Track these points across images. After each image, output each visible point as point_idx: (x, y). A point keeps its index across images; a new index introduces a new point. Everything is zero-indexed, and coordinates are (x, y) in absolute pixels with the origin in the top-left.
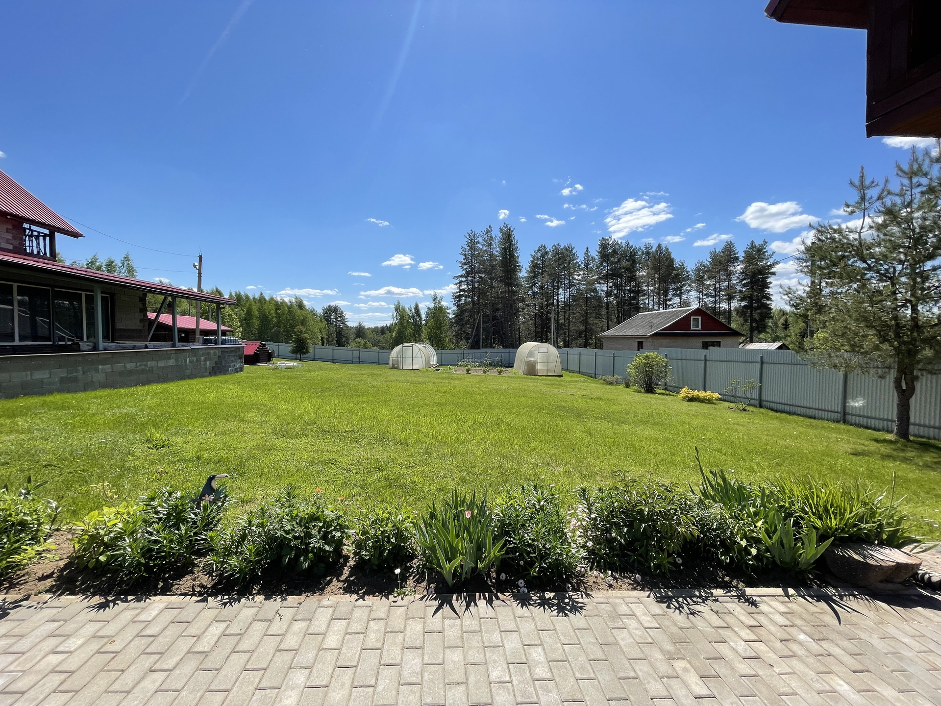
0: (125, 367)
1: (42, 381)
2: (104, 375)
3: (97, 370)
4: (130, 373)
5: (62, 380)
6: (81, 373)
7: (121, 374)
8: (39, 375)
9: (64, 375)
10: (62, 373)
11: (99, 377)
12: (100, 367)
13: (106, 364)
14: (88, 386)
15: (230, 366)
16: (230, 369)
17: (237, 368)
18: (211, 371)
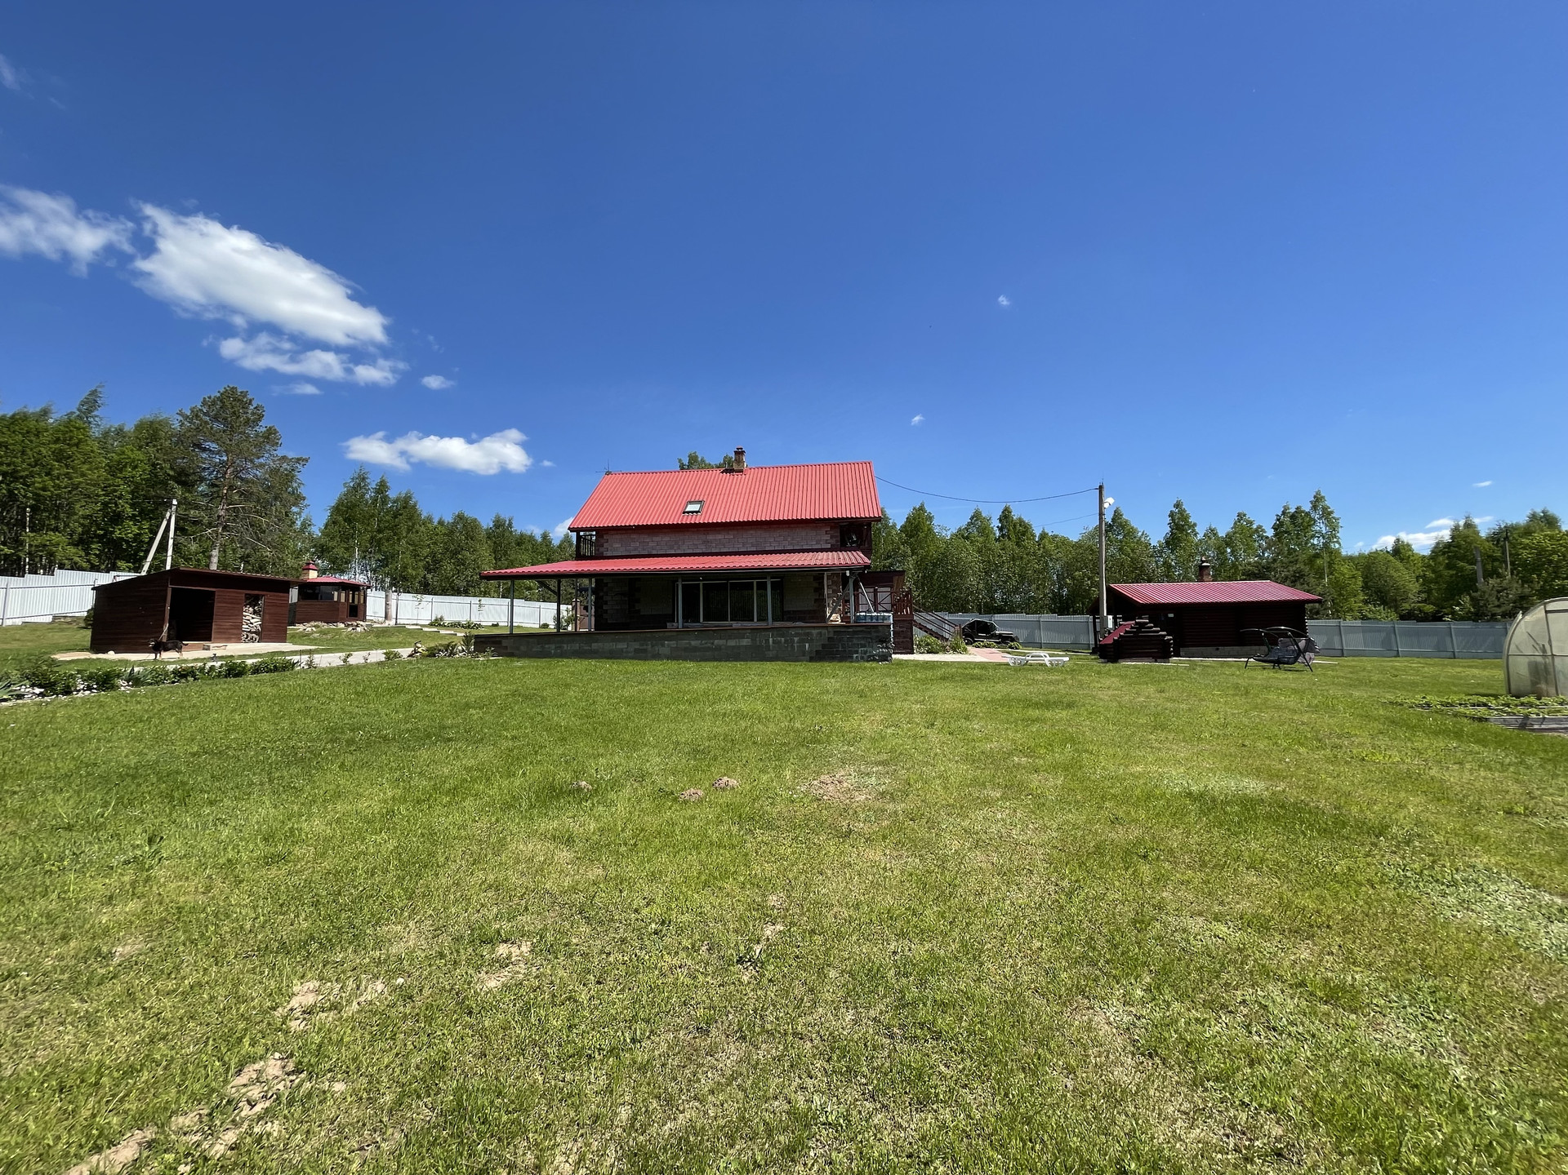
0: (690, 644)
1: (622, 650)
2: (669, 649)
3: (663, 645)
4: (695, 649)
5: (636, 651)
7: (685, 650)
8: (622, 646)
9: (638, 647)
10: (636, 645)
11: (665, 650)
14: (657, 657)
15: (857, 652)
16: (855, 656)
17: (873, 656)
18: (814, 655)
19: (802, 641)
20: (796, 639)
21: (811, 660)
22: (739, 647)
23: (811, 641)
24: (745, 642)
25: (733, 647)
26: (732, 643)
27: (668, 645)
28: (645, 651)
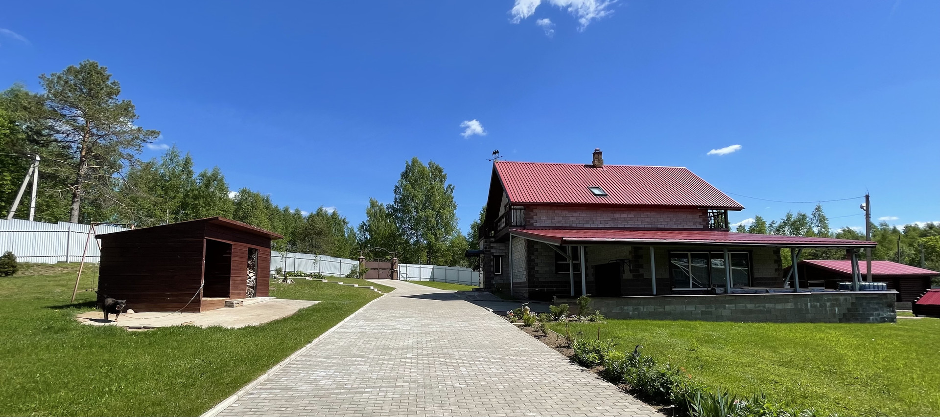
0: (746, 307)
1: (691, 312)
2: (730, 311)
3: (725, 308)
4: (751, 312)
5: (703, 313)
6: (714, 309)
7: (743, 312)
8: (690, 308)
9: (704, 309)
11: (726, 313)
12: (727, 305)
13: (731, 304)
14: (719, 318)
15: (872, 315)
16: (871, 318)
17: (884, 318)
18: (842, 317)
19: (833, 306)
20: (828, 304)
21: (840, 321)
22: (785, 310)
23: (839, 306)
24: (789, 306)
25: (781, 310)
26: (779, 306)
27: (729, 307)
28: (710, 313)
